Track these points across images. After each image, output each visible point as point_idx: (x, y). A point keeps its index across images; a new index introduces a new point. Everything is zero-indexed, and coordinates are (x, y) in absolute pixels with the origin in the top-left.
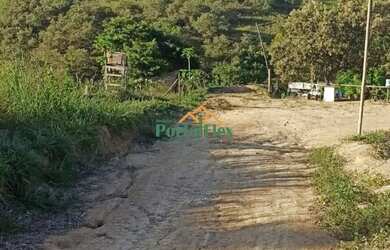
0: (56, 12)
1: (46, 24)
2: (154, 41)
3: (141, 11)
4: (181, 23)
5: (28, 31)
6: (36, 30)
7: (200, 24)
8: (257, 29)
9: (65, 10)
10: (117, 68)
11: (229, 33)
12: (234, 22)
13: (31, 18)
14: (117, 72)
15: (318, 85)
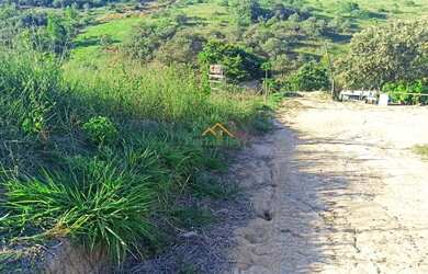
0: (164, 38)
1: (157, 46)
2: (238, 57)
3: (224, 37)
4: (253, 45)
5: (146, 50)
6: (151, 50)
7: (267, 45)
8: (309, 51)
9: (171, 35)
10: (216, 76)
11: (288, 53)
12: (292, 45)
13: (148, 41)
14: (217, 79)
15: (374, 92)
